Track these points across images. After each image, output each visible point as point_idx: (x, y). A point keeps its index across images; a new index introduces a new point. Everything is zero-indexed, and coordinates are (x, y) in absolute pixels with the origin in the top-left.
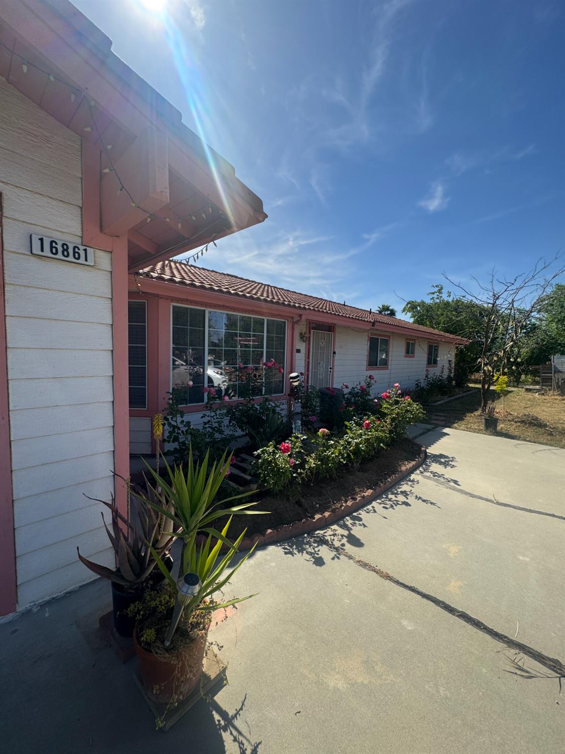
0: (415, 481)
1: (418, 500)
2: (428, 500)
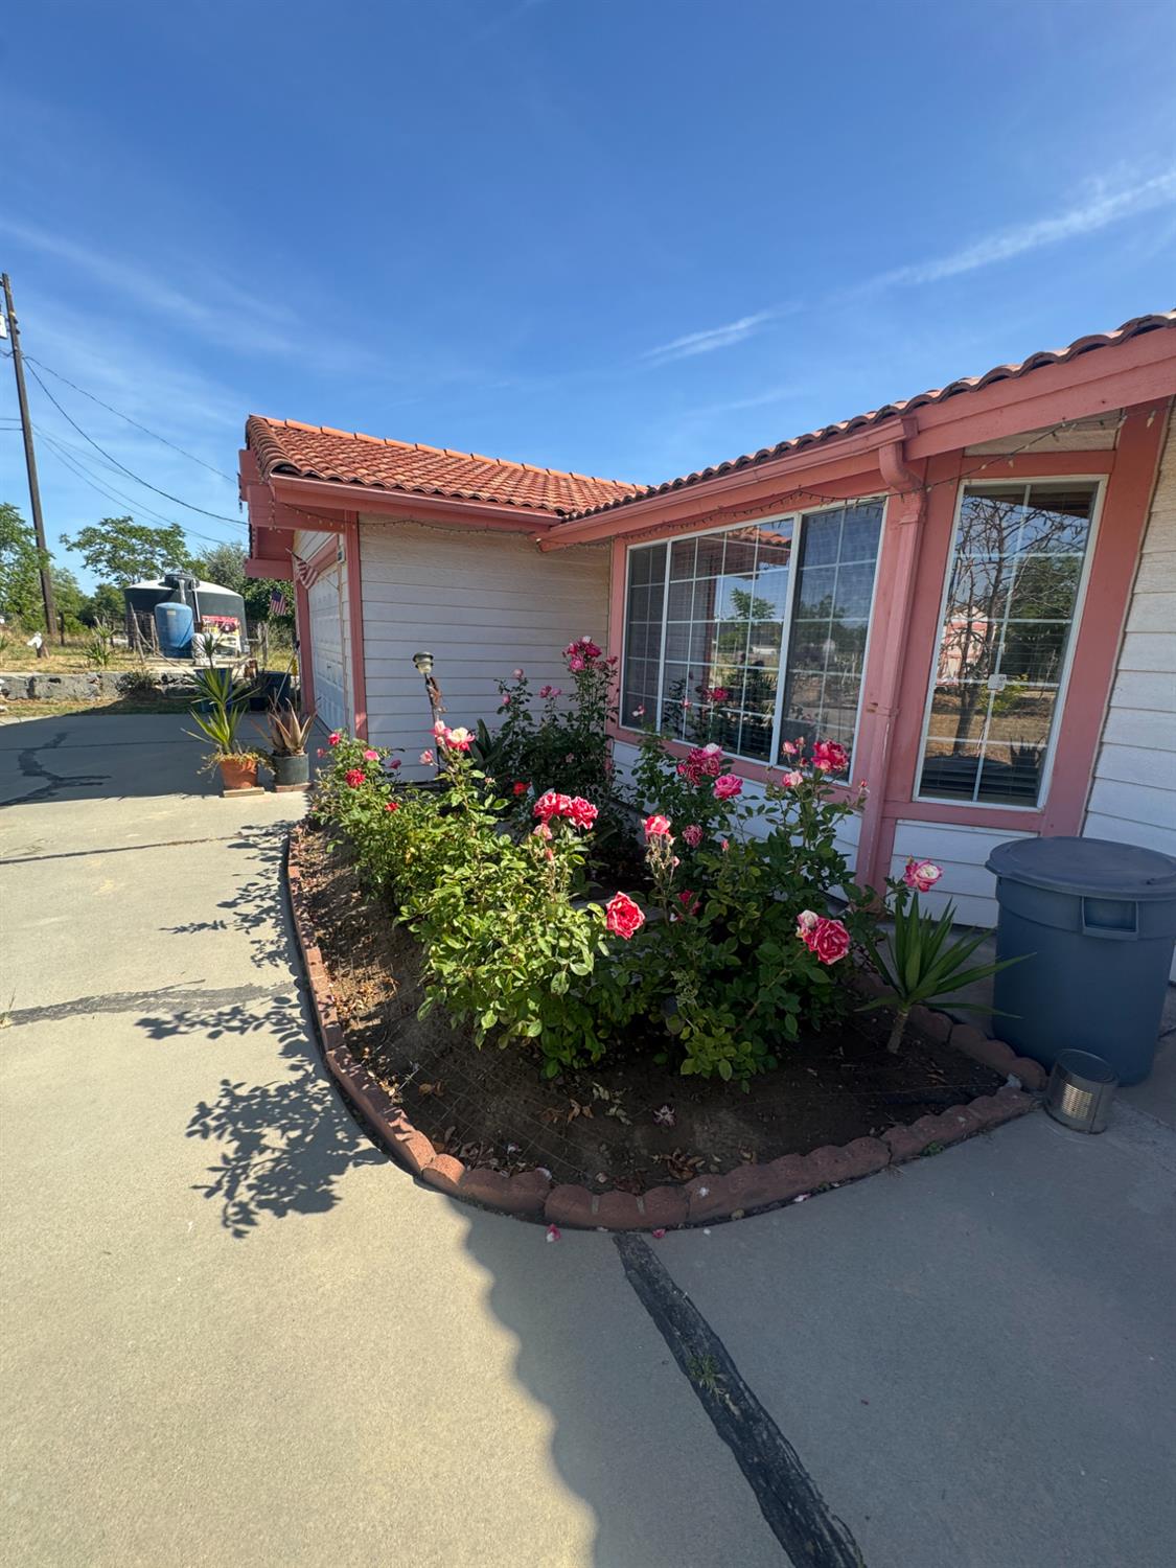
0: (266, 962)
1: (215, 922)
2: (197, 932)
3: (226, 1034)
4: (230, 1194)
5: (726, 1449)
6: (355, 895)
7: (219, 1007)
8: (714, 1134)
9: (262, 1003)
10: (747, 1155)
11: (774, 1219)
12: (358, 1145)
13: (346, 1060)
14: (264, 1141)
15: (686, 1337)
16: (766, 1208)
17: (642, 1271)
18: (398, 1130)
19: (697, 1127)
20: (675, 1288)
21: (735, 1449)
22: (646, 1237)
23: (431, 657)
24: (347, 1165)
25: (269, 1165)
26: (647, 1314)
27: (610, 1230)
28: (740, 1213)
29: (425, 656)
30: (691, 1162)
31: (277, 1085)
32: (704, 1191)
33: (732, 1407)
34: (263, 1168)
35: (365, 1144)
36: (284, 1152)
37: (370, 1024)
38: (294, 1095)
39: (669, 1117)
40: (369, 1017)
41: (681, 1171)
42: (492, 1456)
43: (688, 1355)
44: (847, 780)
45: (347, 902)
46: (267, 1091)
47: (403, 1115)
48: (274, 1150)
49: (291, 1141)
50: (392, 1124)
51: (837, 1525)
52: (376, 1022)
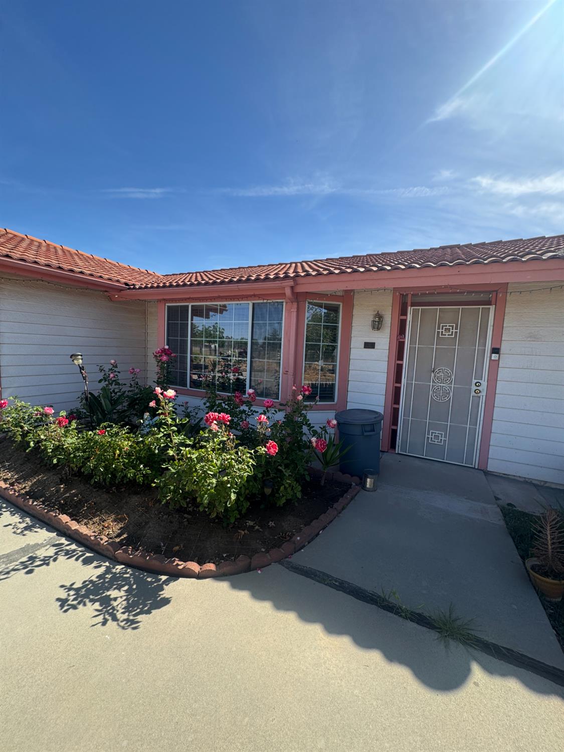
0: (26, 532)
3: (36, 569)
4: (115, 619)
5: (341, 592)
6: (62, 486)
7: (19, 559)
8: (289, 524)
9: (47, 550)
10: (302, 526)
11: (318, 539)
12: (161, 579)
13: (130, 552)
14: (112, 597)
15: (316, 576)
16: (312, 539)
17: (292, 567)
18: (178, 565)
19: (283, 524)
20: (304, 567)
21: (343, 591)
22: (287, 559)
23: (81, 355)
24: (163, 587)
25: (125, 603)
26: (302, 576)
27: (275, 562)
28: (307, 543)
29: (79, 355)
30: (287, 534)
31: (96, 576)
32: (298, 538)
33: (336, 583)
34: (122, 605)
35: (164, 578)
36: (127, 596)
37: (122, 537)
38: (109, 576)
39: (273, 524)
40: (119, 536)
41: (285, 538)
42: (286, 627)
43: (318, 579)
44: (278, 399)
45: (58, 491)
46: (92, 580)
47: (176, 559)
48: (121, 597)
49: (126, 591)
50: (174, 564)
51: (371, 592)
52: (125, 536)
